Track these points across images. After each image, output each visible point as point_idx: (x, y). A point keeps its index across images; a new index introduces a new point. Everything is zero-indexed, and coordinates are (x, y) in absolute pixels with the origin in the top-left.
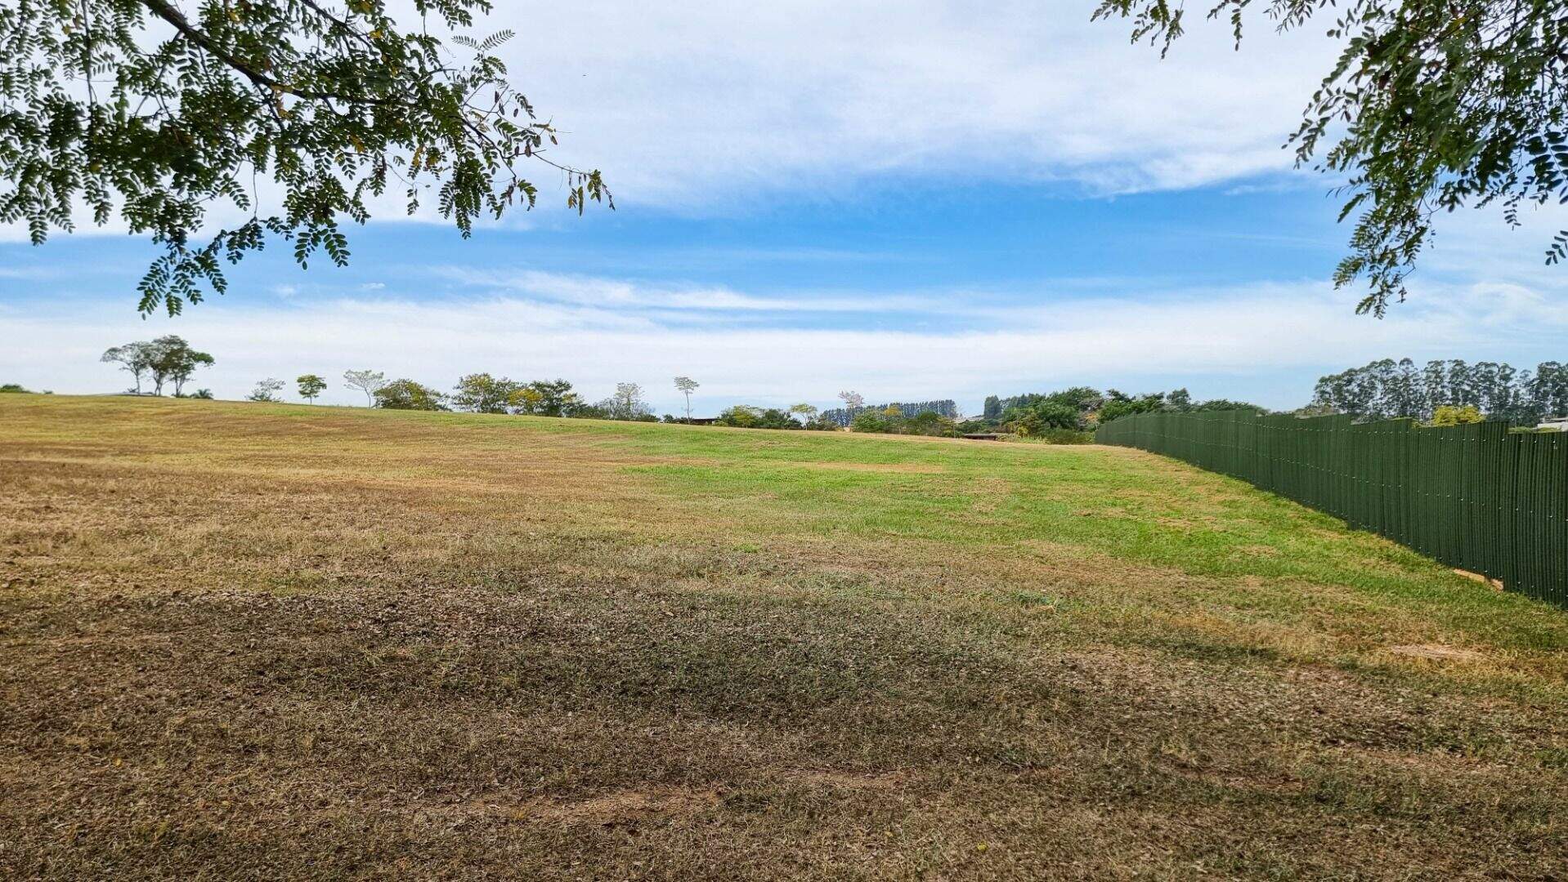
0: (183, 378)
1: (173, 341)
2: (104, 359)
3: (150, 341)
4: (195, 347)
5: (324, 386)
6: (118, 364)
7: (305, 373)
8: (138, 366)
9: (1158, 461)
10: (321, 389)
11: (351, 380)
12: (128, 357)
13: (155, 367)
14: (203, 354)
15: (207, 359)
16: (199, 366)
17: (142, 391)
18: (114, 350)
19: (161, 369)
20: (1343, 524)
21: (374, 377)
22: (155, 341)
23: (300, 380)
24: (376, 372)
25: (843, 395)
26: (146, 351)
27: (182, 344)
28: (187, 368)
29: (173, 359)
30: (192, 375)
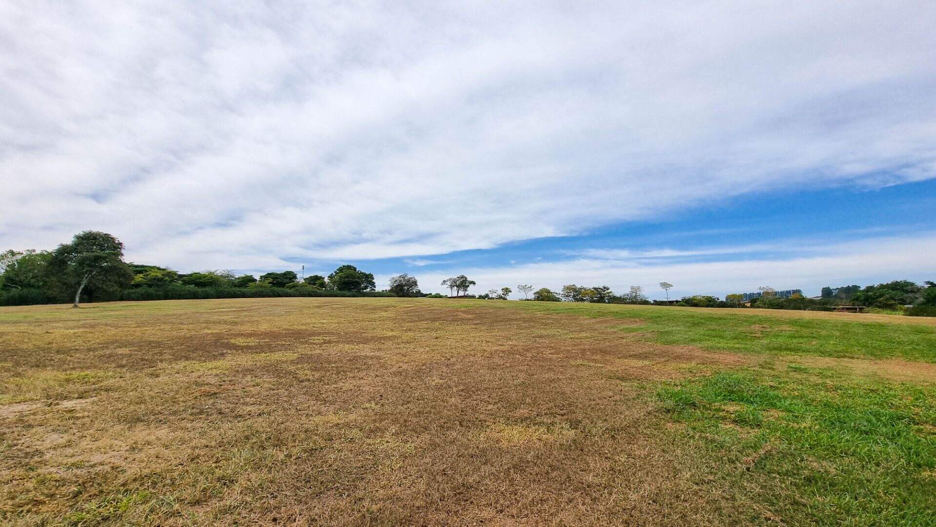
0: (466, 290)
1: (463, 277)
2: (442, 284)
3: (456, 278)
4: (469, 279)
5: (511, 291)
6: (446, 286)
7: (504, 287)
8: (452, 287)
10: (510, 293)
11: (520, 289)
12: (449, 283)
13: (457, 286)
14: (472, 281)
15: (474, 283)
16: (471, 286)
17: (453, 296)
18: (444, 281)
19: (459, 287)
23: (503, 290)
24: (530, 286)
26: (455, 281)
27: (466, 278)
28: (468, 286)
29: (463, 283)
30: (468, 289)
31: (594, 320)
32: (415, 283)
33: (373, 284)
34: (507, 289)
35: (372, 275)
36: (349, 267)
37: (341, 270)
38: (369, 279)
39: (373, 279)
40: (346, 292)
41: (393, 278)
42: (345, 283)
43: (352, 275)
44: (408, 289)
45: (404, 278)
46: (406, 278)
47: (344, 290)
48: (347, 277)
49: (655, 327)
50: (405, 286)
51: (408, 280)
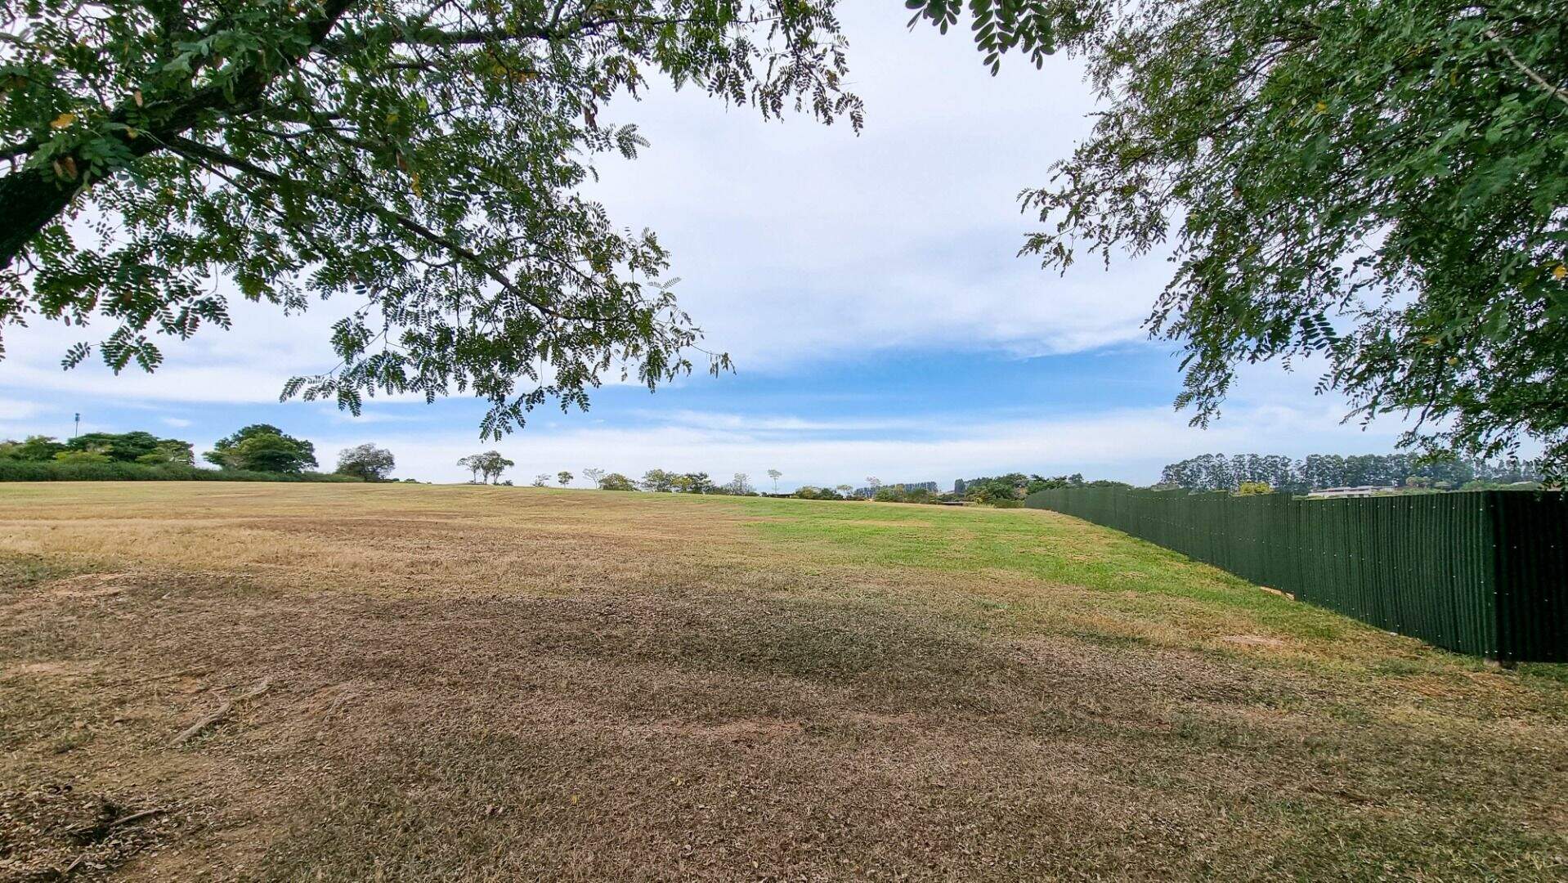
0: (498, 475)
1: (495, 454)
2: (458, 464)
3: (483, 455)
4: (505, 457)
5: (572, 478)
6: (465, 467)
7: (562, 471)
8: (475, 468)
9: (1066, 519)
10: (570, 480)
11: (584, 473)
12: (470, 463)
13: (484, 468)
14: (509, 461)
15: (511, 464)
16: (507, 467)
17: (478, 482)
18: (464, 459)
19: (487, 469)
20: (1187, 558)
22: (485, 455)
23: (559, 475)
25: (870, 480)
26: (480, 460)
27: (500, 456)
28: (501, 469)
29: (494, 464)
30: (503, 472)
32: (389, 461)
33: (313, 461)
34: (566, 474)
35: (311, 445)
36: (267, 429)
37: (249, 432)
38: (304, 452)
39: (312, 450)
40: (266, 474)
41: (346, 451)
42: (262, 458)
43: (276, 443)
44: (374, 470)
45: (367, 450)
47: (261, 470)
48: (265, 447)
50: (369, 464)
51: (376, 455)
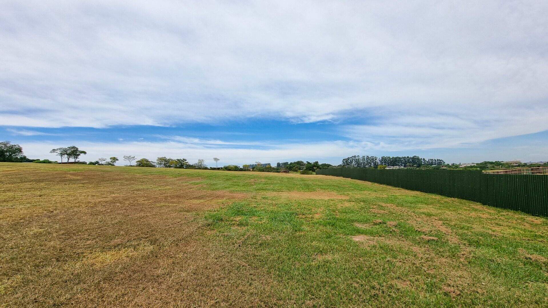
0: (77, 158)
1: (74, 147)
2: (51, 152)
3: (67, 148)
4: (80, 149)
5: (118, 160)
6: (55, 154)
8: (62, 154)
10: (117, 161)
11: (125, 158)
12: (59, 152)
13: (67, 154)
14: (83, 151)
15: (85, 153)
16: (82, 155)
17: (63, 161)
18: (54, 150)
19: (69, 155)
21: (132, 157)
22: (68, 148)
23: (111, 158)
24: (133, 156)
26: (65, 150)
27: (77, 148)
28: (79, 155)
29: (74, 152)
30: (79, 157)
31: (175, 179)
32: (20, 150)
34: (115, 158)
44: (10, 155)
45: (5, 145)
46: (8, 145)
49: (208, 181)
50: (6, 152)
51: (12, 147)
